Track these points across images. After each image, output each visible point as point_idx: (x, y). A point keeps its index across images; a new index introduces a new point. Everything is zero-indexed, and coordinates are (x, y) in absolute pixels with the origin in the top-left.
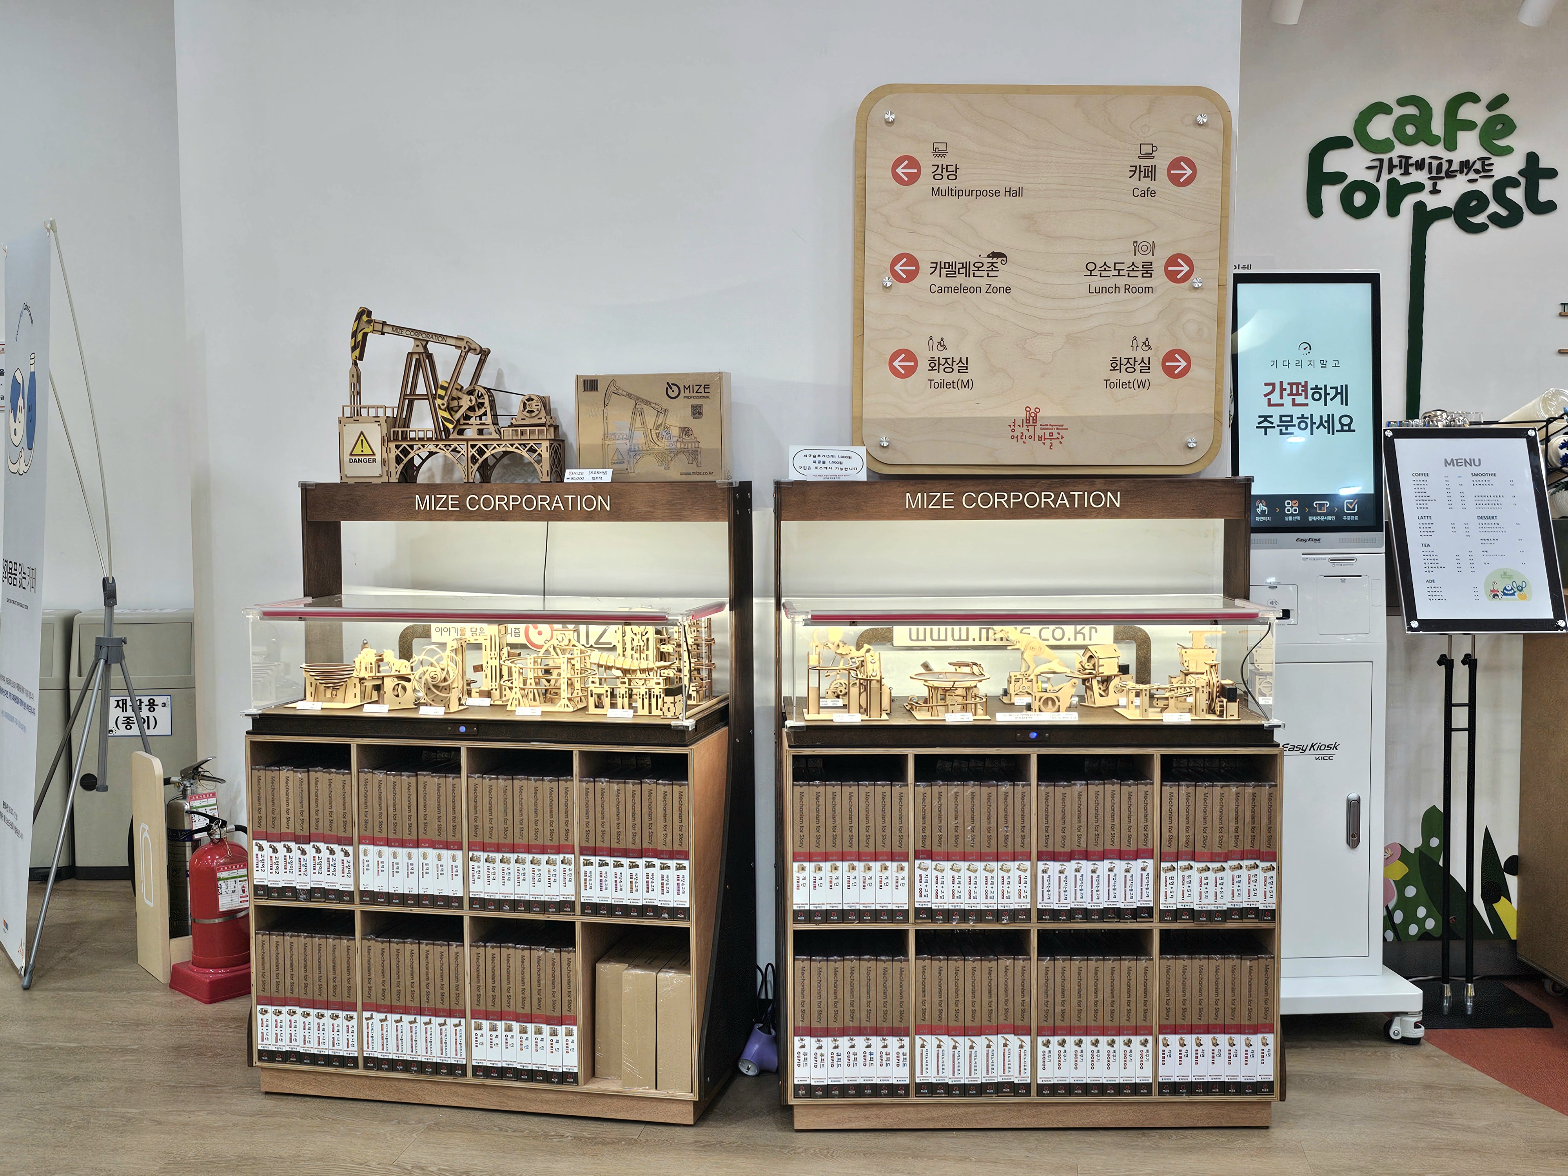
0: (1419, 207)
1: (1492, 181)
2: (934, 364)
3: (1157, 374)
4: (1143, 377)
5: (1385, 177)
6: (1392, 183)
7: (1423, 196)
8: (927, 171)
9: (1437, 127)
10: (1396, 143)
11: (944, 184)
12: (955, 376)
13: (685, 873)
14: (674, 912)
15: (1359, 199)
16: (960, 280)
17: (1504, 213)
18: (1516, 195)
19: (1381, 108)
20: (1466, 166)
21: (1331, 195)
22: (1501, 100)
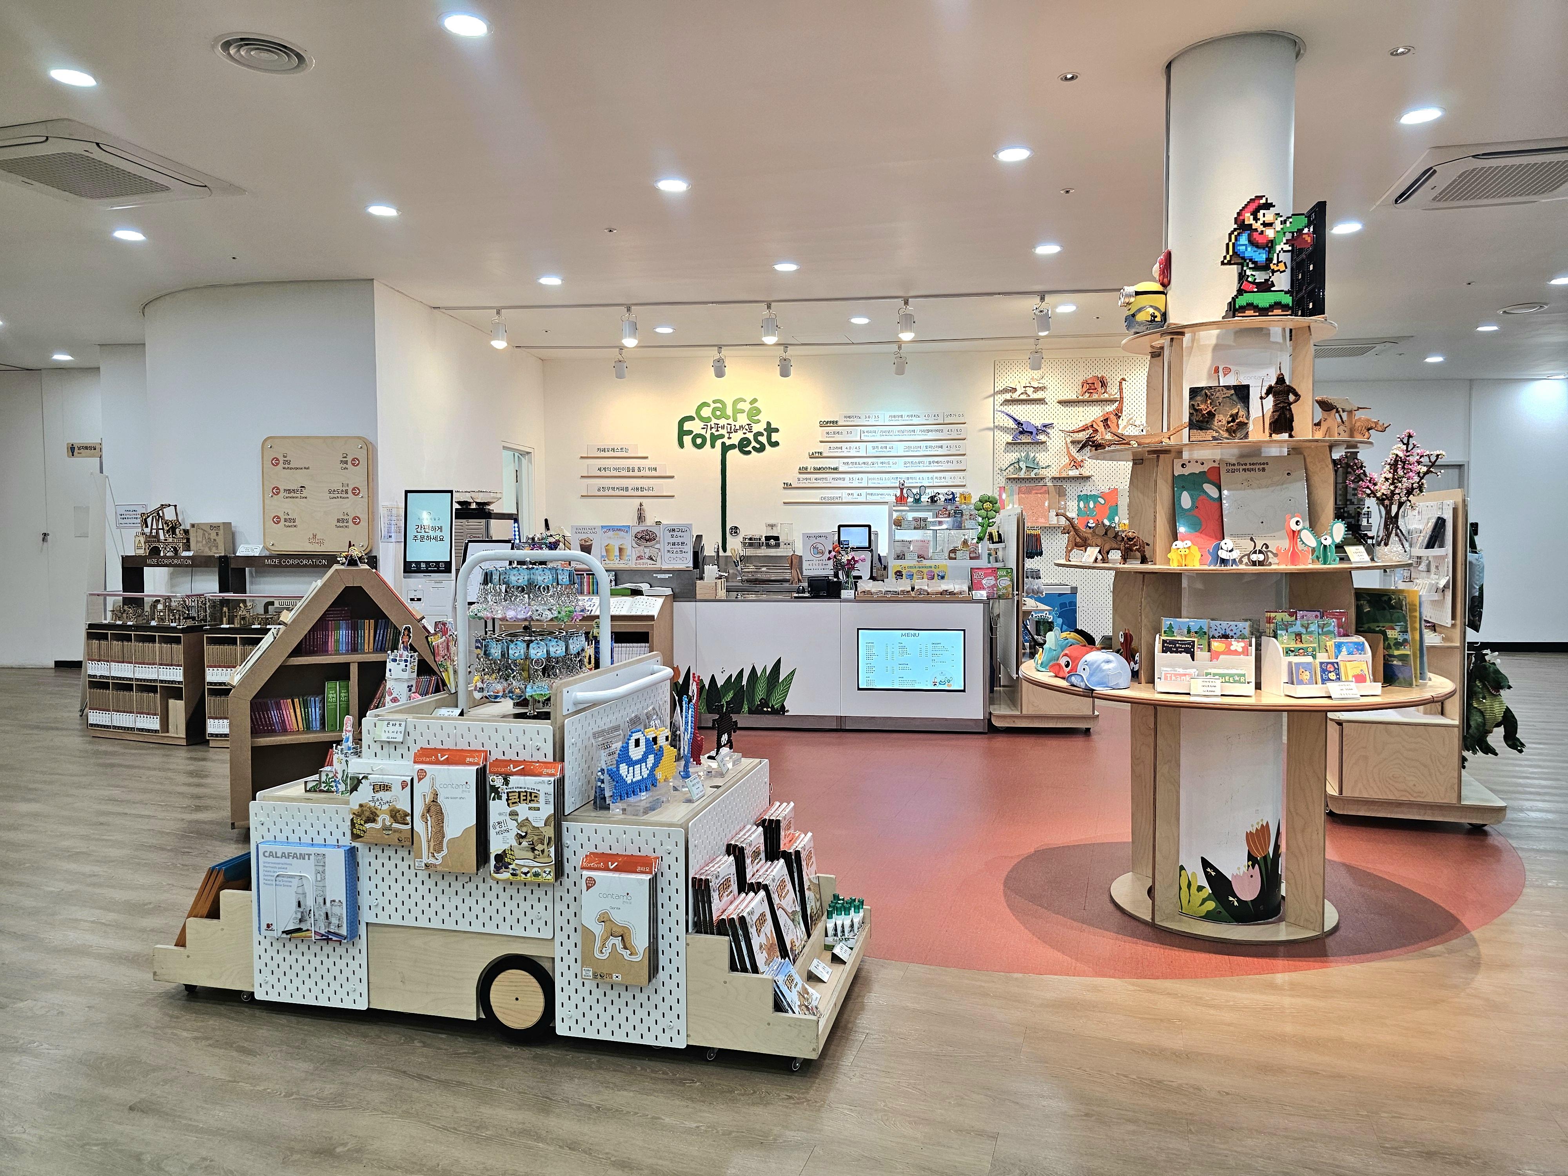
0: (723, 444)
1: (753, 433)
2: (286, 520)
3: (350, 523)
4: (347, 524)
5: (709, 432)
6: (712, 434)
7: (725, 440)
8: (281, 462)
9: (729, 412)
10: (713, 418)
11: (286, 466)
12: (292, 524)
13: (182, 671)
14: (179, 683)
15: (699, 441)
16: (292, 495)
17: (758, 446)
18: (763, 439)
19: (705, 404)
20: (741, 427)
21: (687, 439)
22: (755, 400)
